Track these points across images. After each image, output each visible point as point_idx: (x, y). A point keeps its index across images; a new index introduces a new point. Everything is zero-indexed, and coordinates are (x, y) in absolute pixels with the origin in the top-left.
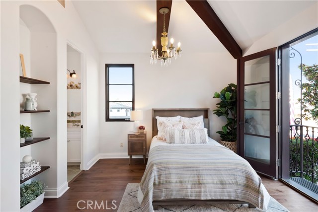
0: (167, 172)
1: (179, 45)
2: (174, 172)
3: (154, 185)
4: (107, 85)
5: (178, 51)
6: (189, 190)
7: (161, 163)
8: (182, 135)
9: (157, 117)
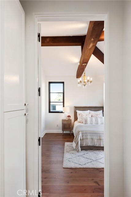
0: (86, 134)
1: (91, 79)
2: (89, 134)
3: (81, 140)
4: (49, 93)
5: (91, 82)
6: (96, 142)
7: (83, 131)
8: (91, 120)
9: (77, 111)
